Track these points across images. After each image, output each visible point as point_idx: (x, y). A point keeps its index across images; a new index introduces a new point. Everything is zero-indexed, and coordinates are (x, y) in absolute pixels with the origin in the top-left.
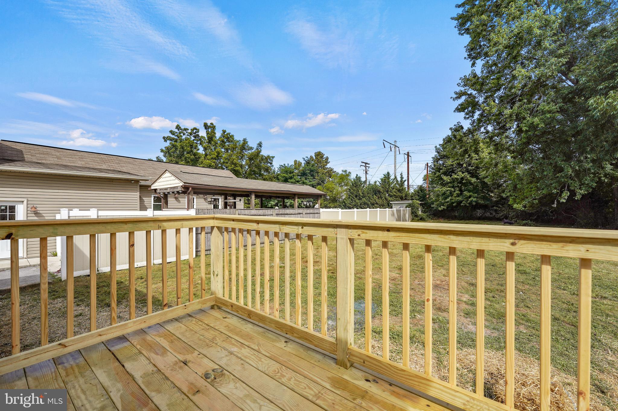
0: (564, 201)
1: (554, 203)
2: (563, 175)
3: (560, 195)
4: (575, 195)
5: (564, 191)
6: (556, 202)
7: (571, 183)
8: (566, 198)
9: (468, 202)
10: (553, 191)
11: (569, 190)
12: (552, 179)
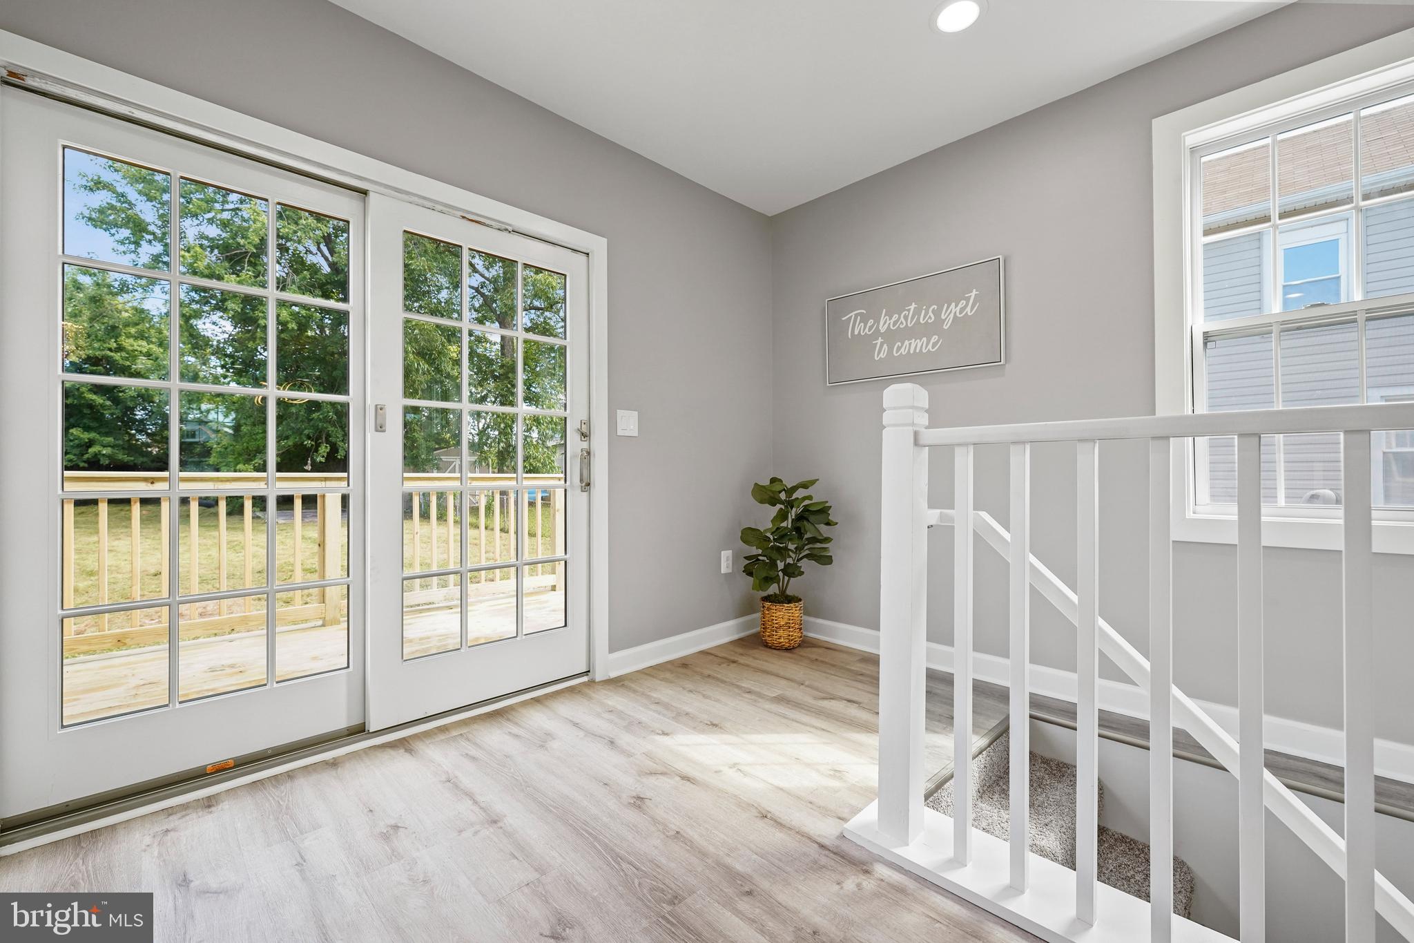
0: (323, 460)
1: (306, 464)
2: (321, 416)
3: (316, 451)
4: (337, 451)
5: (322, 443)
6: (309, 462)
7: (333, 431)
8: (325, 455)
9: (86, 456)
10: (306, 443)
11: (327, 442)
12: (302, 421)
